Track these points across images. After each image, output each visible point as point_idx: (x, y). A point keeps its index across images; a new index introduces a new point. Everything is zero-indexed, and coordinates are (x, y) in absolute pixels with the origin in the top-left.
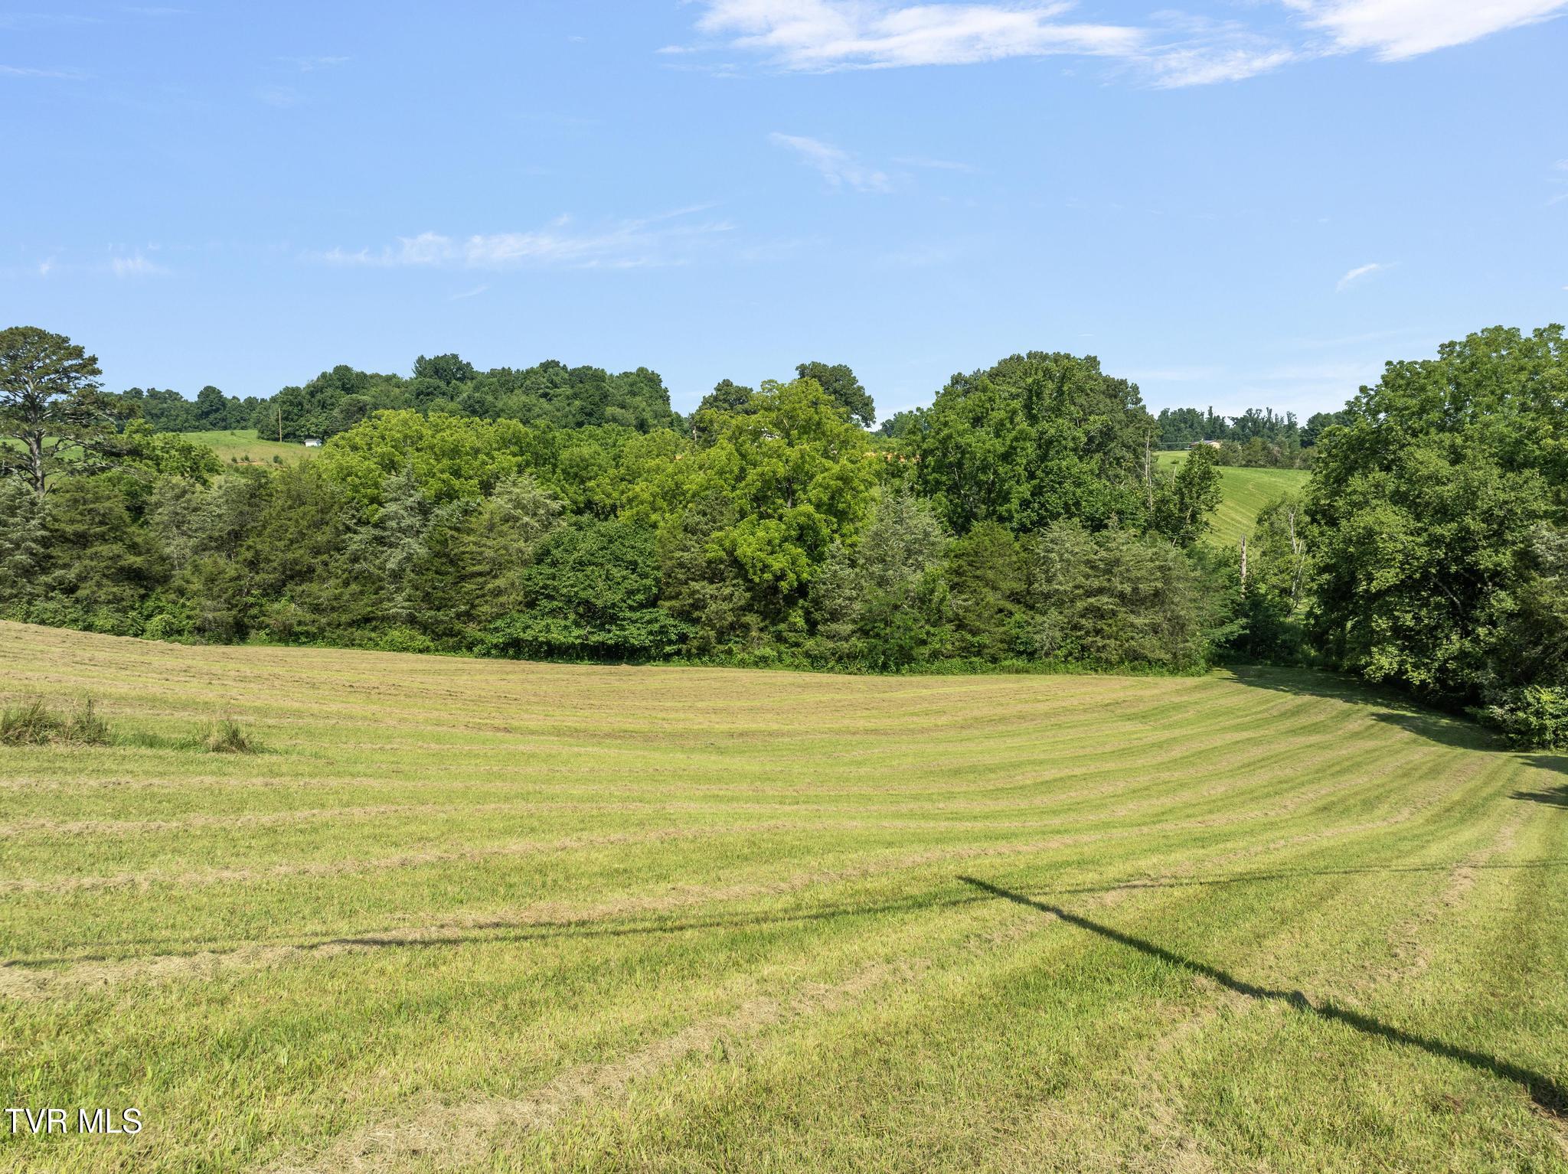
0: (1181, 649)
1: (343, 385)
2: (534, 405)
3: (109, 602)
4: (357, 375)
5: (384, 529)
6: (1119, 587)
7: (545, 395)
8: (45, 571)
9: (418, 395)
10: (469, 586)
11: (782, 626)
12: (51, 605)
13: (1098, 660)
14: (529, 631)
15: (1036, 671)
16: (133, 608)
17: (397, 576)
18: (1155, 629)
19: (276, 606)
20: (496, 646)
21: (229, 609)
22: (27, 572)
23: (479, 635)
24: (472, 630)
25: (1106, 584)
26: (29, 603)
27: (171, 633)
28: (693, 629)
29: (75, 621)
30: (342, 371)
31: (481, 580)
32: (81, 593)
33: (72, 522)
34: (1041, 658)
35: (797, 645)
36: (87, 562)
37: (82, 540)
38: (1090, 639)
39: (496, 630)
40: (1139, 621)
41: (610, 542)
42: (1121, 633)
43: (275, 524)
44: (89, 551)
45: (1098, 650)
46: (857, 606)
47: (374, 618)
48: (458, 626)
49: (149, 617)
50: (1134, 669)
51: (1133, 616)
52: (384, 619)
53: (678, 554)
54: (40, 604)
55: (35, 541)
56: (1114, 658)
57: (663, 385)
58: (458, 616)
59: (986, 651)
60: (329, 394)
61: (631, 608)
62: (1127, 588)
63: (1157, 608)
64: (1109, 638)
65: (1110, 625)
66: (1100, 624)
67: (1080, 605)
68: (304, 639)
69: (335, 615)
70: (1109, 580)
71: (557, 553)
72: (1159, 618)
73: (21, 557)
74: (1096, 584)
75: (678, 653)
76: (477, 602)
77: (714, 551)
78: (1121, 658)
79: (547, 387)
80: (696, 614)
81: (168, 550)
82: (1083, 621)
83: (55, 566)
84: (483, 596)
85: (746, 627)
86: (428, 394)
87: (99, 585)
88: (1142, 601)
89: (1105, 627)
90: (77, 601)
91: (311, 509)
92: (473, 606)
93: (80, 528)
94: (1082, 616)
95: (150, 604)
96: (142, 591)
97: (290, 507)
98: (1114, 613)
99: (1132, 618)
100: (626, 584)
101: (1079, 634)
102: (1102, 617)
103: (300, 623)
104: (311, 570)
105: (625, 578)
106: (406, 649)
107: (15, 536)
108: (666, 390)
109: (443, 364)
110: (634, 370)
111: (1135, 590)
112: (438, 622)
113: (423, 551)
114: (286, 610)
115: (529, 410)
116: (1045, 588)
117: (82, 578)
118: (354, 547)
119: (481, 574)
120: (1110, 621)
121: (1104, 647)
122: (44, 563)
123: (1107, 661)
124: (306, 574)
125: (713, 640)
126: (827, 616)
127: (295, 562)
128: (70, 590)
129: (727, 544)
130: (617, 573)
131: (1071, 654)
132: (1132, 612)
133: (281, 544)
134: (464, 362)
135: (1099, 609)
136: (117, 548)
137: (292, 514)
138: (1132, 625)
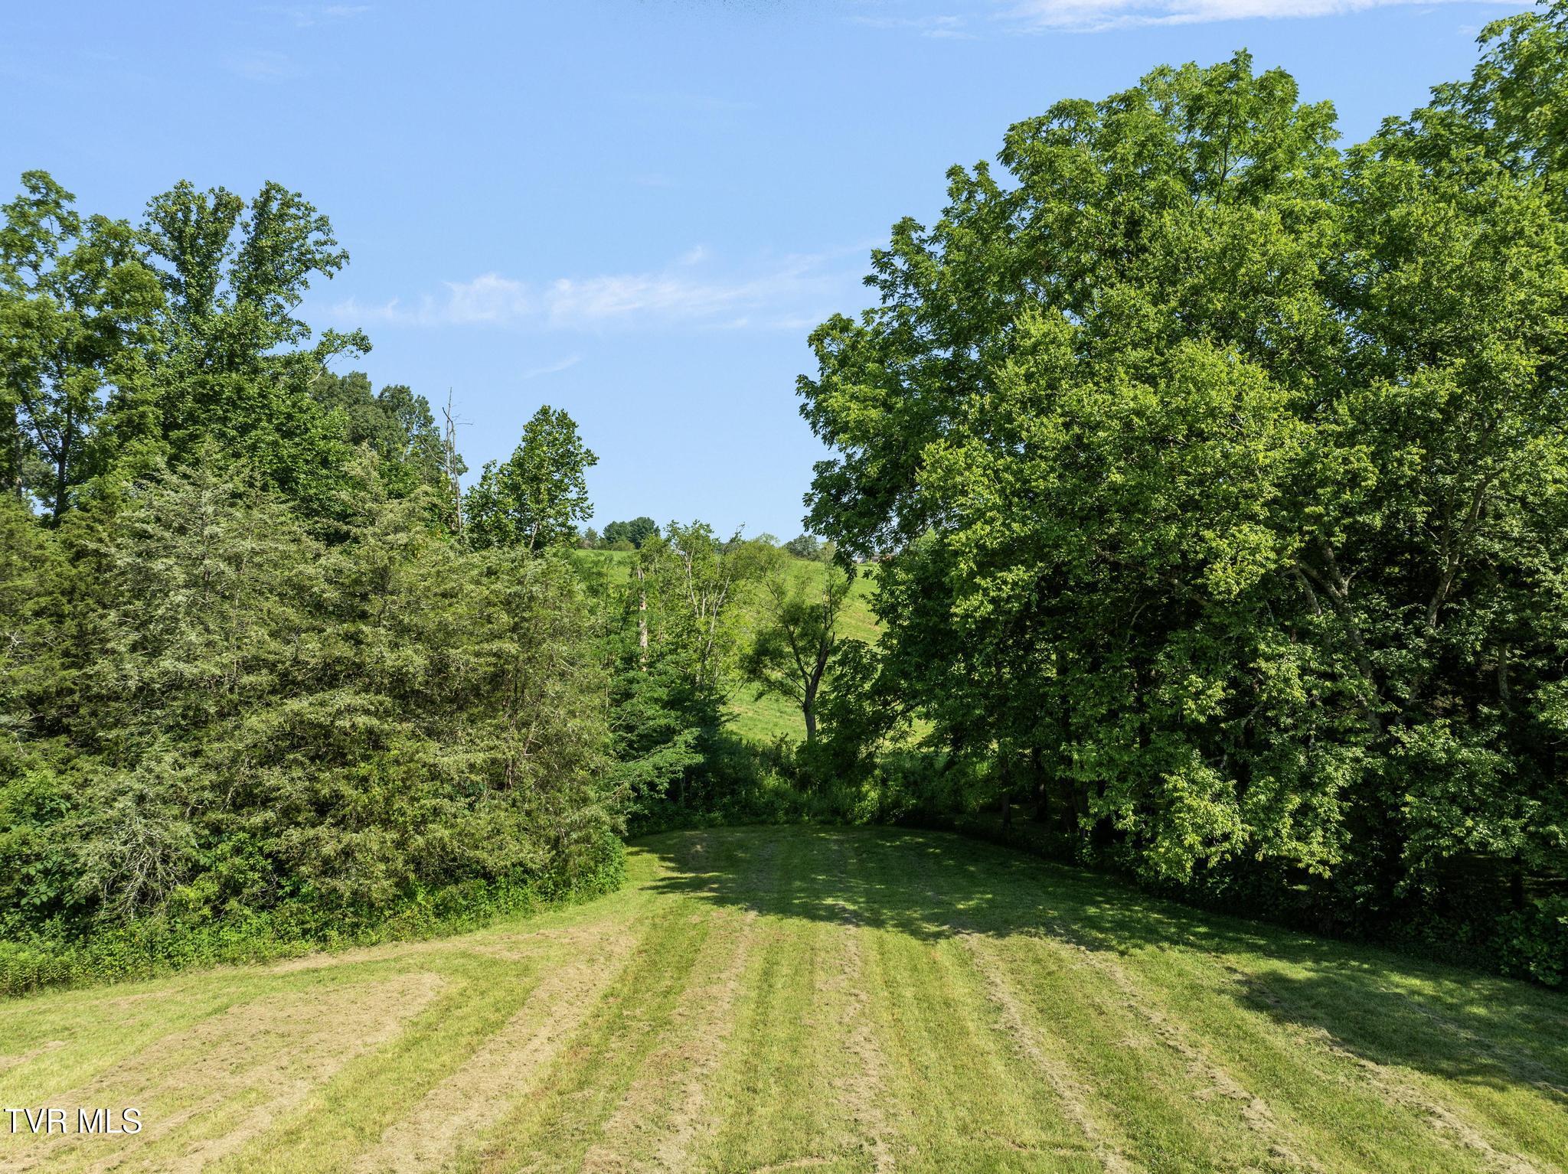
0: (573, 826)
6: (391, 660)
13: (329, 901)
15: (99, 972)
18: (499, 778)
25: (344, 650)
34: (117, 921)
38: (295, 835)
40: (453, 759)
42: (400, 803)
45: (328, 868)
50: (443, 911)
51: (433, 746)
56: (381, 887)
62: (415, 659)
63: (503, 718)
64: (362, 823)
65: (363, 782)
66: (331, 781)
67: (260, 723)
70: (356, 639)
72: (510, 747)
74: (312, 649)
78: (402, 883)
82: (271, 777)
88: (459, 701)
89: (347, 790)
94: (270, 759)
98: (375, 741)
99: (432, 752)
101: (257, 819)
102: (340, 757)
111: (439, 669)
116: (134, 670)
120: (363, 768)
121: (347, 853)
123: (359, 899)
131: (232, 887)
132: (431, 733)
135: (326, 731)
138: (435, 774)
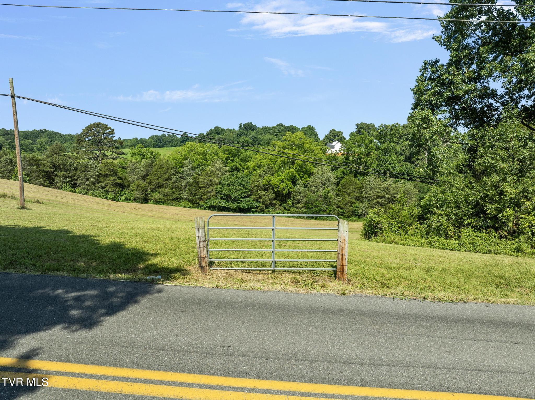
1: (217, 132)
2: (272, 138)
3: (112, 191)
4: (222, 129)
5: (183, 174)
7: (276, 135)
8: (98, 183)
9: (238, 135)
10: (201, 190)
11: (285, 204)
12: (98, 192)
14: (215, 203)
16: (118, 193)
17: (186, 187)
19: (154, 194)
20: (207, 207)
21: (141, 195)
22: (94, 184)
23: (203, 204)
24: (202, 202)
26: (94, 191)
27: (127, 200)
28: (259, 204)
29: (103, 196)
30: (217, 128)
31: (204, 188)
32: (105, 189)
33: (104, 171)
35: (289, 210)
36: (108, 181)
37: (107, 176)
39: (208, 202)
41: (239, 179)
43: (155, 173)
44: (108, 179)
46: (305, 199)
47: (179, 198)
48: (198, 201)
49: (122, 196)
52: (180, 199)
53: (256, 183)
54: (96, 191)
55: (95, 176)
57: (316, 131)
58: (198, 198)
59: (345, 214)
60: (212, 135)
61: (242, 198)
68: (161, 203)
69: (168, 197)
71: (223, 182)
73: (92, 180)
75: (256, 211)
76: (203, 195)
77: (265, 182)
79: (277, 132)
80: (260, 200)
81: (129, 179)
83: (100, 182)
84: (205, 193)
85: (275, 204)
86: (240, 135)
87: (110, 187)
90: (105, 191)
91: (164, 169)
92: (202, 196)
93: (106, 173)
95: (123, 192)
96: (121, 189)
97: (160, 168)
100: (241, 191)
103: (160, 199)
104: (163, 185)
105: (241, 189)
106: (185, 207)
107: (91, 174)
108: (317, 133)
109: (247, 125)
110: (306, 126)
112: (193, 200)
113: (191, 181)
114: (156, 195)
115: (271, 140)
117: (106, 185)
118: (174, 179)
119: (203, 187)
122: (98, 181)
124: (161, 186)
125: (264, 208)
126: (296, 202)
127: (159, 183)
128: (103, 188)
129: (268, 180)
130: (238, 188)
133: (156, 178)
134: (254, 125)
136: (114, 178)
137: (160, 170)
